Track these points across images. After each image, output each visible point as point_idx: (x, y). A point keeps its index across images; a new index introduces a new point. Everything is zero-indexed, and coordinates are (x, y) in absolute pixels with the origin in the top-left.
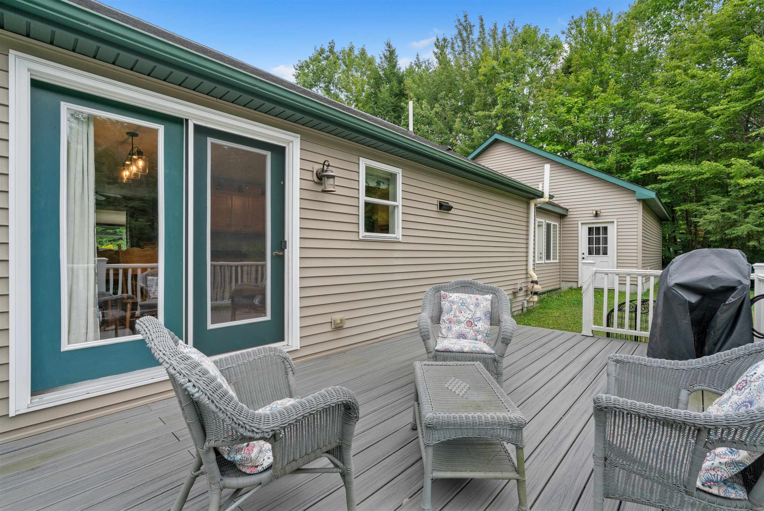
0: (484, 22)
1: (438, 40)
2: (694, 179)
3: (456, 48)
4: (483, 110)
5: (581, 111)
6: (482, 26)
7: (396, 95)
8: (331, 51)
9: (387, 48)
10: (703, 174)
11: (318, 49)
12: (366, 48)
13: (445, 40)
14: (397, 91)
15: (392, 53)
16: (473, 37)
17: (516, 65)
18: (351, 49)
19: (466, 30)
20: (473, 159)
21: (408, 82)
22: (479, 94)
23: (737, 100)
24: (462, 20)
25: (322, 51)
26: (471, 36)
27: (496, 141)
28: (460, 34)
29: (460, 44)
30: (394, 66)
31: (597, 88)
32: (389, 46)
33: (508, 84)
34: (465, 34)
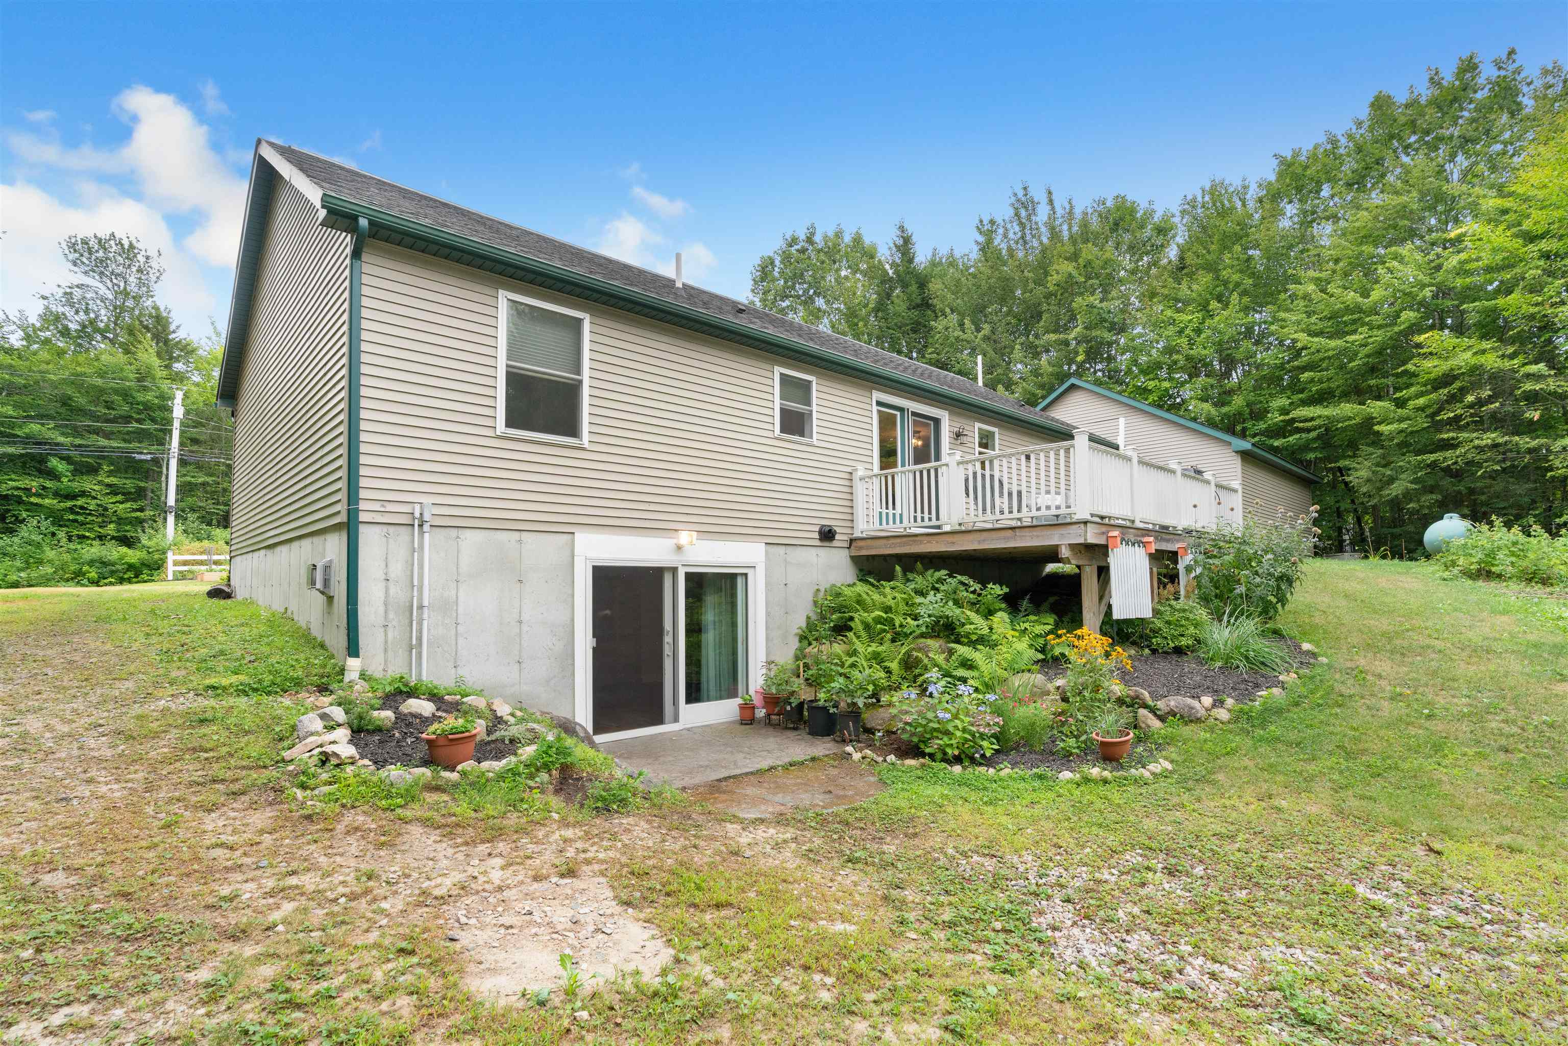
0: (1053, 197)
1: (981, 221)
2: (1340, 425)
3: (1011, 235)
4: (1055, 331)
5: (1198, 331)
6: (1051, 202)
7: (916, 307)
8: (810, 240)
9: (899, 233)
10: (1350, 418)
11: (788, 237)
12: (861, 231)
13: (992, 222)
14: (919, 301)
15: (907, 240)
16: (1038, 219)
17: (1103, 268)
18: (839, 235)
19: (1026, 208)
20: (1043, 409)
21: (935, 286)
22: (1049, 309)
23: (1380, 327)
24: (1021, 194)
25: (794, 241)
26: (1033, 218)
27: (1073, 387)
28: (1017, 215)
29: (1017, 228)
30: (911, 261)
31: (1214, 305)
32: (902, 229)
33: (1092, 299)
34: (1023, 213)
